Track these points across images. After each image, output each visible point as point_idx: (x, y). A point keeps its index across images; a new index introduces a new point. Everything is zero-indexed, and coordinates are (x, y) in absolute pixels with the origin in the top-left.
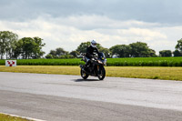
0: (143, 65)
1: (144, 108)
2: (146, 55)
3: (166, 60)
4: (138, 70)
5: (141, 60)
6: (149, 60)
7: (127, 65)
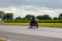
0: (47, 22)
1: (47, 37)
2: (49, 19)
3: (55, 21)
4: (45, 24)
5: (47, 21)
6: (50, 21)
7: (42, 22)
